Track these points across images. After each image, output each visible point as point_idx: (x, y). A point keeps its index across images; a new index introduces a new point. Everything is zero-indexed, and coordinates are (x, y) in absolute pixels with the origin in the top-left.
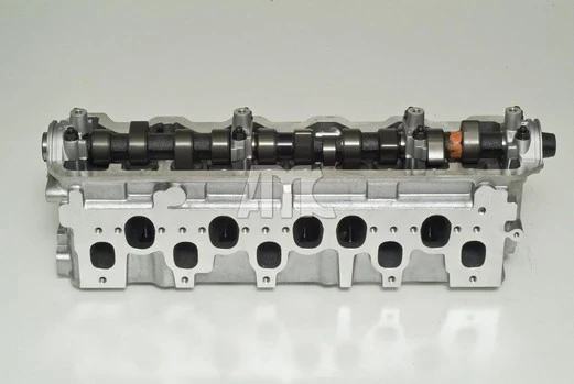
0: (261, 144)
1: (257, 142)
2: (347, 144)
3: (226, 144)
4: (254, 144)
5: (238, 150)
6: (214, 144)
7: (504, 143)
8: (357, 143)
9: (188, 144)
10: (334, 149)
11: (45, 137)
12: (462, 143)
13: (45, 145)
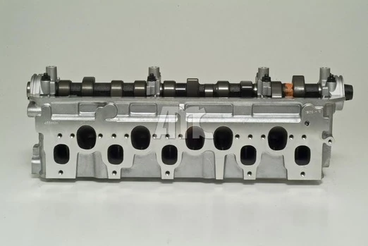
0: (165, 88)
1: (163, 87)
2: (220, 88)
3: (143, 88)
4: (161, 89)
5: (151, 88)
6: (136, 88)
7: (320, 89)
8: (227, 88)
9: (119, 88)
10: (212, 91)
11: (29, 84)
12: (293, 88)
13: (28, 88)
